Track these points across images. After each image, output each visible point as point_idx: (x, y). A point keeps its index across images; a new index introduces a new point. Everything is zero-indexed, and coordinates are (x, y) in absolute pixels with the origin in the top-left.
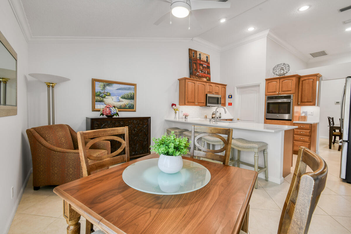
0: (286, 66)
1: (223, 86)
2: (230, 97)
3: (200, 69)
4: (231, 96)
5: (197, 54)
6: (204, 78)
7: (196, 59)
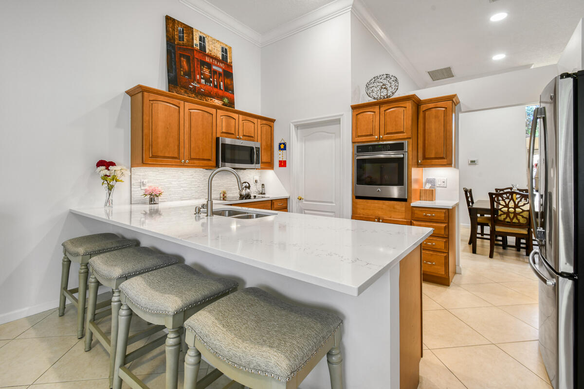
0: (391, 81)
2: (282, 146)
3: (202, 74)
4: (284, 144)
5: (193, 35)
6: (214, 99)
7: (189, 46)
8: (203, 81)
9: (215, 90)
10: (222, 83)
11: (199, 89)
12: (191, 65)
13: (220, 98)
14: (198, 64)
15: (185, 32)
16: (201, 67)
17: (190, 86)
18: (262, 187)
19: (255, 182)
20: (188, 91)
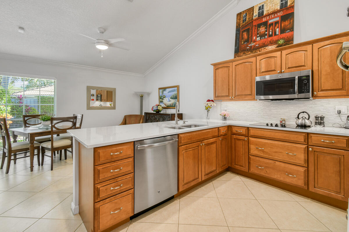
3: (258, 34)
5: (253, 11)
6: (268, 47)
7: (249, 21)
8: (258, 39)
9: (270, 39)
10: (277, 30)
11: (254, 46)
12: (250, 33)
13: (271, 43)
14: (255, 29)
15: (247, 14)
16: (258, 29)
17: (247, 48)
18: (347, 120)
19: (337, 113)
20: (245, 52)
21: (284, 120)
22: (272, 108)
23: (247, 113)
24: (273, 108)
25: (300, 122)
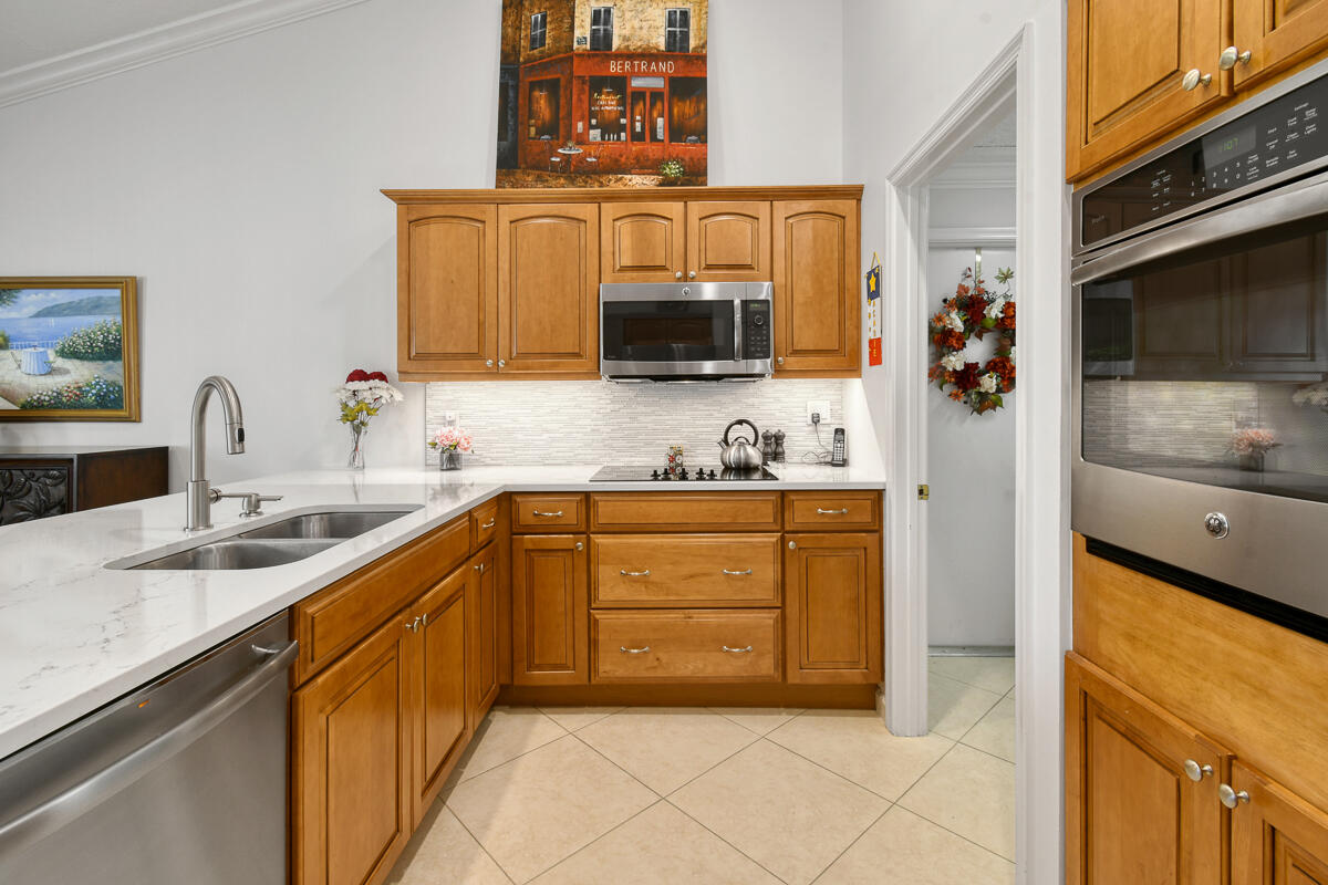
1: (806, 205)
2: (873, 283)
3: (592, 115)
4: (878, 272)
5: (573, 18)
6: (629, 177)
7: (558, 52)
8: (595, 134)
9: (636, 147)
10: (660, 122)
11: (581, 158)
12: (562, 101)
13: (643, 166)
14: (582, 91)
15: (548, 19)
16: (591, 95)
17: (553, 159)
18: (835, 440)
19: (810, 422)
20: (545, 175)
21: (680, 453)
22: (641, 409)
23: (548, 431)
24: (644, 409)
25: (733, 454)
